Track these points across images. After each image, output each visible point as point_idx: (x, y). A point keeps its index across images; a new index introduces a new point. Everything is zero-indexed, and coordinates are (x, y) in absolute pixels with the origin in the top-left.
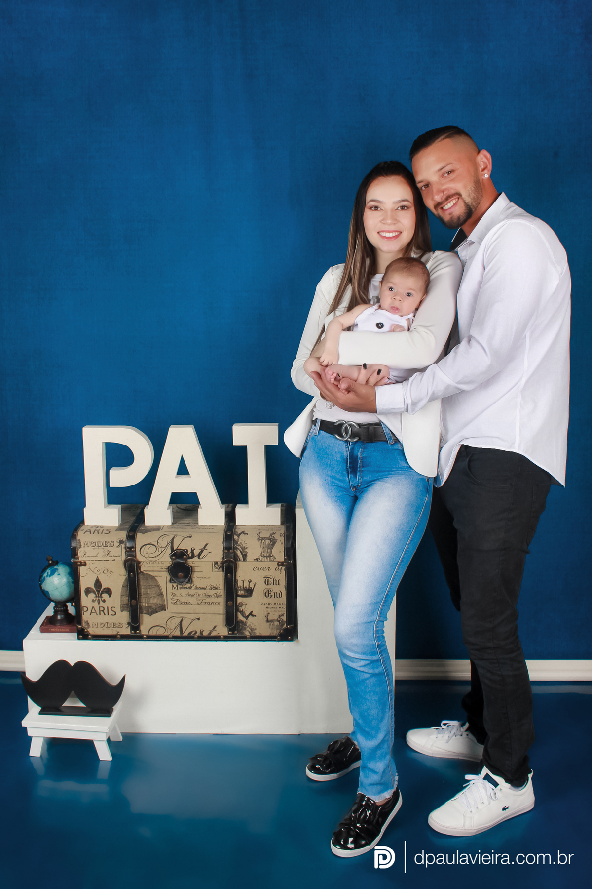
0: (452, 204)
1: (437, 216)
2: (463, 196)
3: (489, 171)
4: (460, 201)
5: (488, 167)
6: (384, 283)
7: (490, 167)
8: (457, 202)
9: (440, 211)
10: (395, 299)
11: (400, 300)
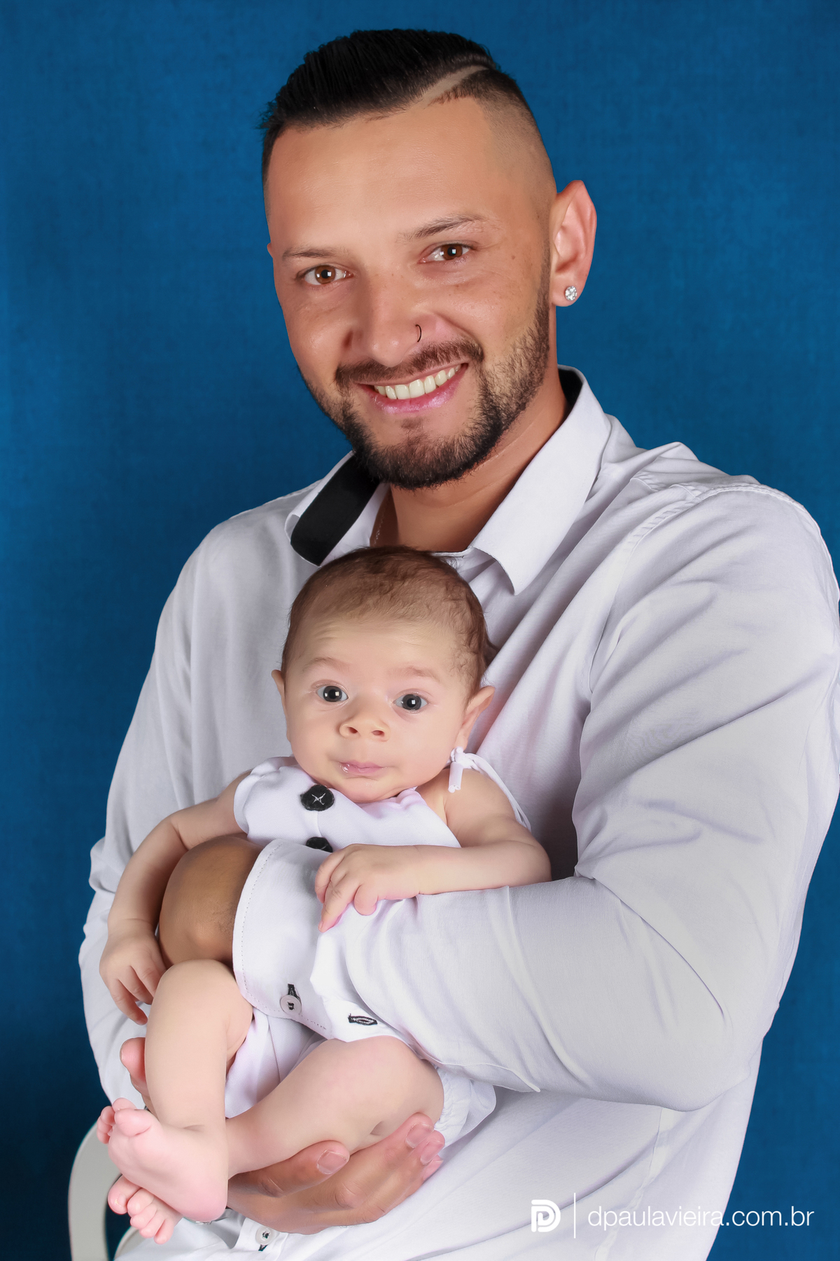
0: (430, 384)
1: (335, 411)
2: (489, 365)
3: (579, 275)
4: (469, 381)
5: (582, 256)
6: (293, 672)
7: (586, 260)
8: (449, 382)
9: (358, 400)
10: (354, 731)
11: (381, 733)
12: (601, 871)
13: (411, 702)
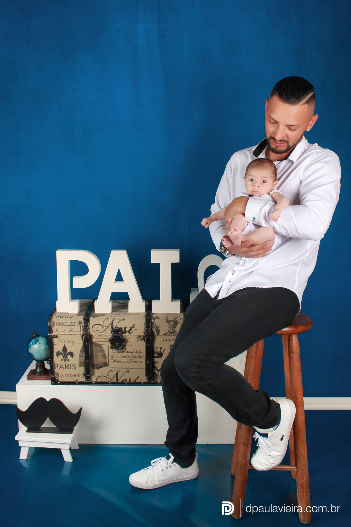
10: (254, 186)
11: (258, 186)
12: (306, 204)
13: (264, 182)
